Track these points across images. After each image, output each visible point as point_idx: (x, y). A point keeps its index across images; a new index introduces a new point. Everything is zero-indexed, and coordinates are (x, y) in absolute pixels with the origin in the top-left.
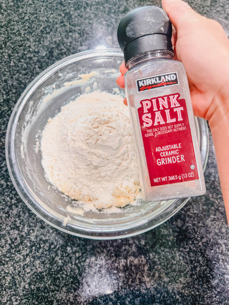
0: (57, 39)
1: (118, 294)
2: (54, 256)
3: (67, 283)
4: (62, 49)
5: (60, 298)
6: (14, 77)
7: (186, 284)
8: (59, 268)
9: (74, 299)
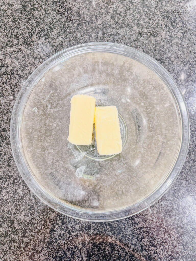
1: (63, 221)
2: (17, 189)
3: (25, 209)
5: (20, 219)
8: (20, 197)
9: (30, 221)
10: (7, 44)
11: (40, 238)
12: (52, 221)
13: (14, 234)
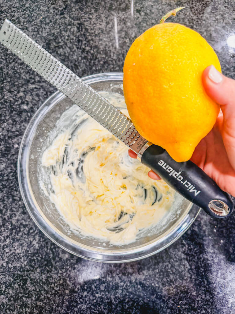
0: (56, 30)
2: (32, 240)
3: (41, 265)
4: (60, 42)
5: (34, 278)
6: (10, 65)
7: (148, 276)
8: (36, 251)
9: (46, 280)
10: (28, 81)
11: (57, 301)
12: (72, 280)
13: (26, 297)
